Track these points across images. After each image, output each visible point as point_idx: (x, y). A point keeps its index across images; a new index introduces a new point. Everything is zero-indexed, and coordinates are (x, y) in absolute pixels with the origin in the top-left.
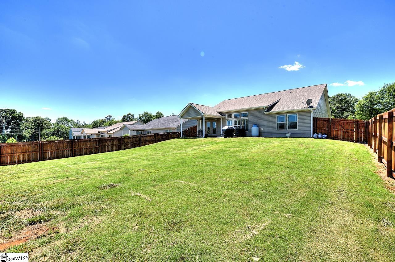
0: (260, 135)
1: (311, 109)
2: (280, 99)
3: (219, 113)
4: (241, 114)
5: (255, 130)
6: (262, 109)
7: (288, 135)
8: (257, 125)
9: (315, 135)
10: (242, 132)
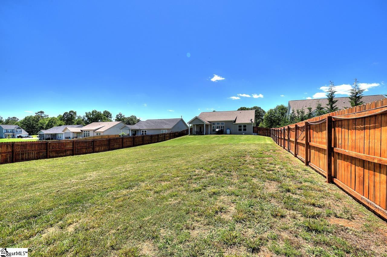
0: (230, 134)
1: (252, 123)
2: (236, 119)
3: (209, 122)
4: (220, 123)
5: (228, 131)
6: (232, 121)
7: (244, 133)
8: (229, 129)
9: (254, 134)
10: (221, 132)
